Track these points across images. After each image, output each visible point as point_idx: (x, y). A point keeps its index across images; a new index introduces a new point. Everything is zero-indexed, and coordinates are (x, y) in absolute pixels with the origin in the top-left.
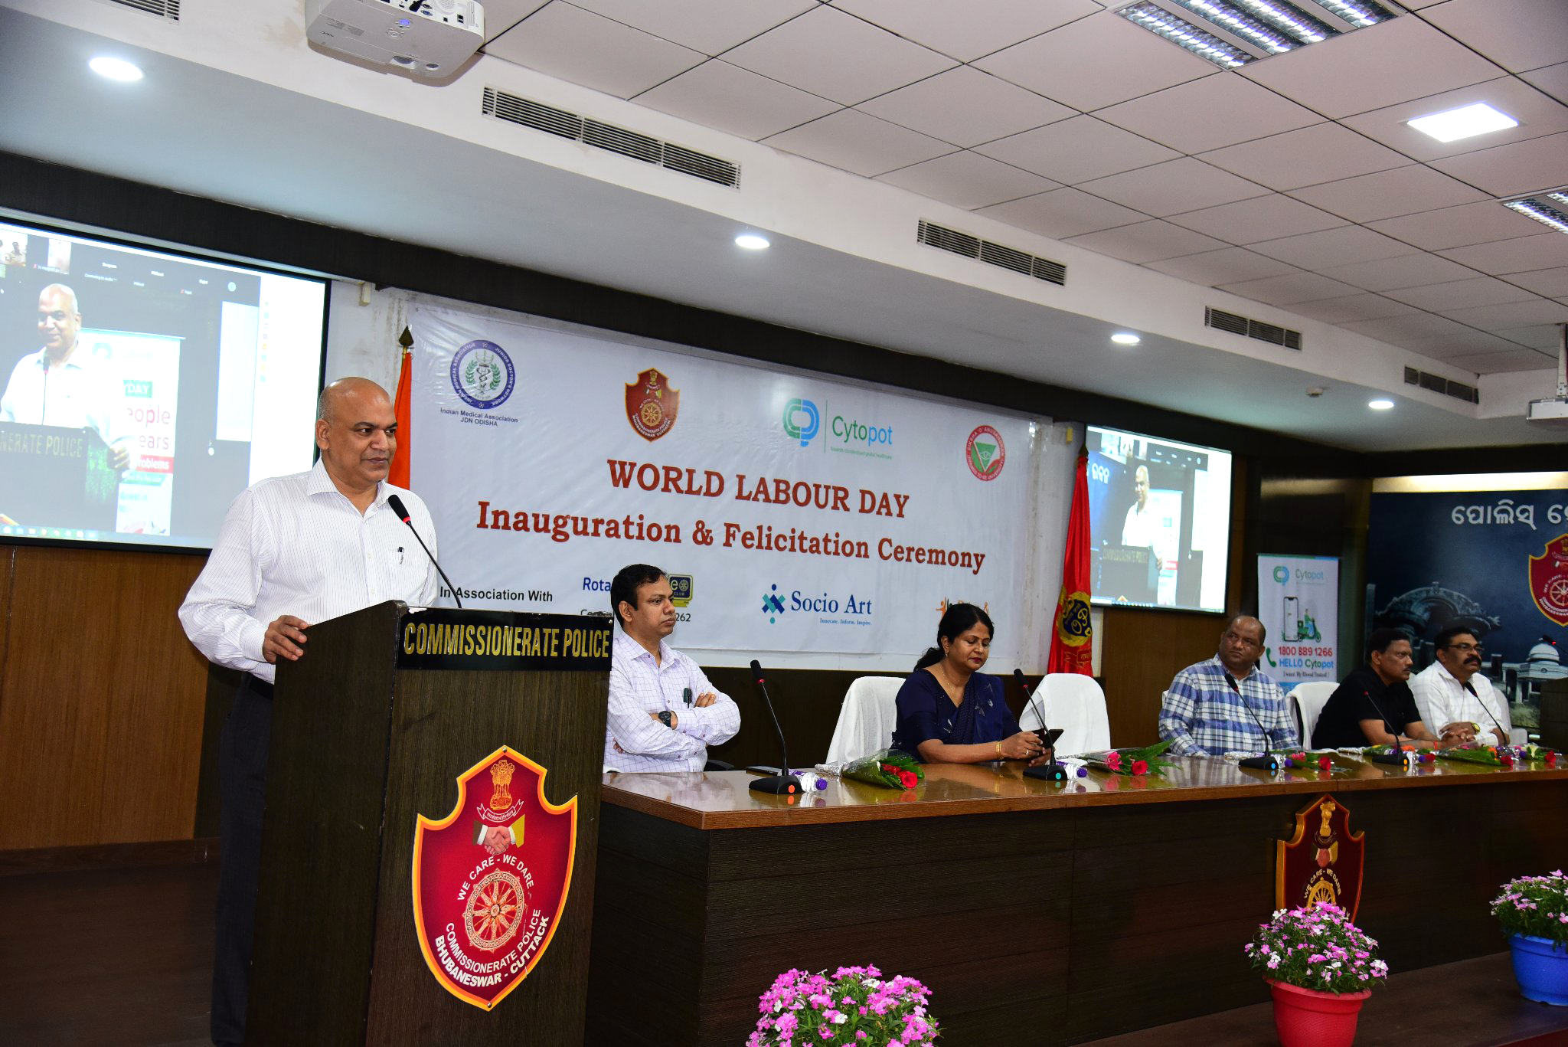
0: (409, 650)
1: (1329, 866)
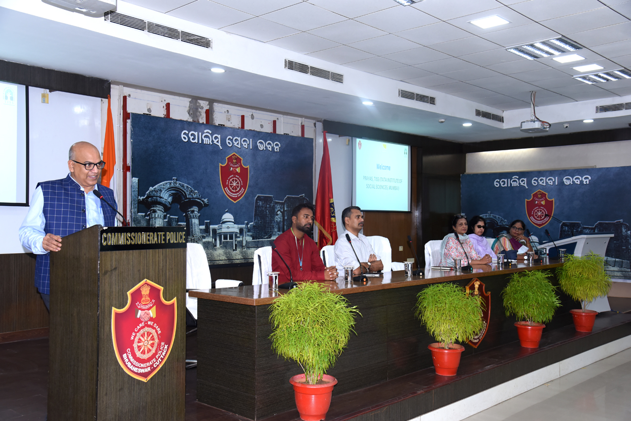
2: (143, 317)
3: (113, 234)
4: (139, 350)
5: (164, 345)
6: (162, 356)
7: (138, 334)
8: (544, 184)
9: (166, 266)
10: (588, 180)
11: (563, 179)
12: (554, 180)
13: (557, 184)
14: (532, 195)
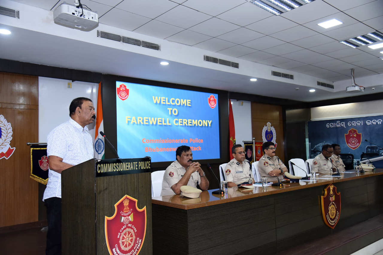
0: (99, 172)
1: (333, 201)
2: (125, 221)
3: (104, 165)
4: (123, 245)
5: (139, 240)
6: (138, 248)
7: (122, 233)
8: (355, 125)
9: (139, 185)
10: (380, 122)
11: (366, 122)
12: (360, 123)
13: (362, 125)
14: (348, 131)
